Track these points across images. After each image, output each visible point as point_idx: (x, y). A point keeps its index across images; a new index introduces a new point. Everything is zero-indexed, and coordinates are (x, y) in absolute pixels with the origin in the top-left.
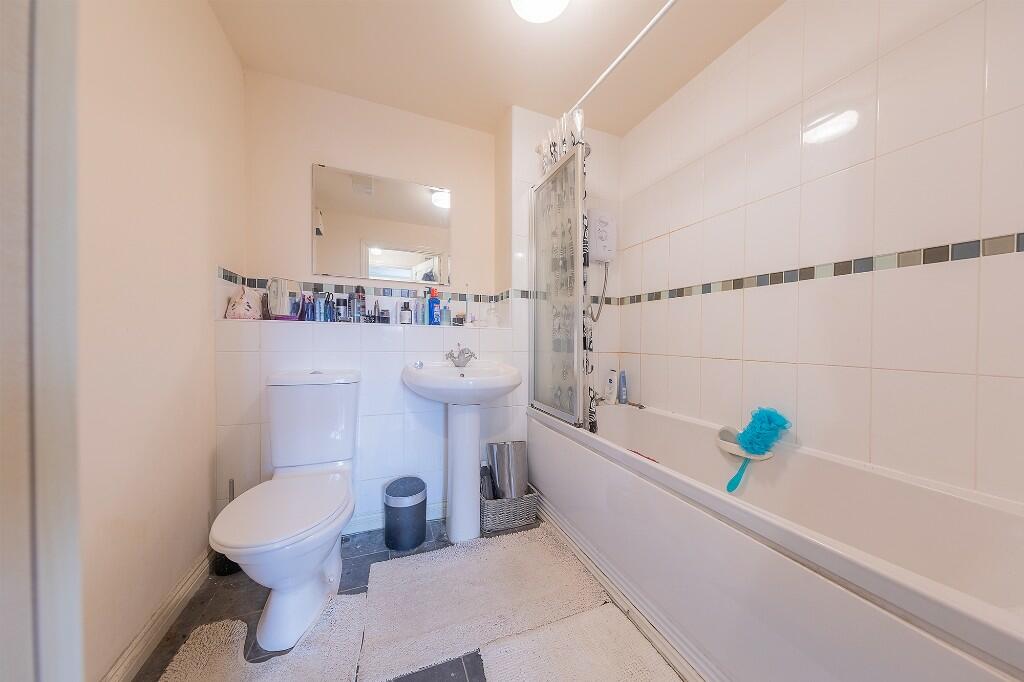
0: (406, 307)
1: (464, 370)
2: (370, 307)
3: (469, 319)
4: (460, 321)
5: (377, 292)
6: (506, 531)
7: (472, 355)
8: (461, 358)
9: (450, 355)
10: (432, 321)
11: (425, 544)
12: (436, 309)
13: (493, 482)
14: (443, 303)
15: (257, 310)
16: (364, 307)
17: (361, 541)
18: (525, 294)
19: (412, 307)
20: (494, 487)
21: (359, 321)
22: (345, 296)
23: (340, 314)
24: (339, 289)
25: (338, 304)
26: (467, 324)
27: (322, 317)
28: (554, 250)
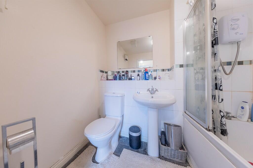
0: (138, 75)
1: (153, 95)
2: (129, 76)
3: (158, 78)
4: (155, 78)
5: (132, 71)
6: (170, 161)
7: (157, 90)
8: (152, 91)
9: (148, 90)
10: (146, 79)
11: (140, 150)
12: (146, 75)
13: (165, 138)
14: (150, 73)
15: (106, 78)
16: (128, 76)
17: (124, 140)
18: (181, 66)
19: (140, 75)
20: (166, 140)
21: (126, 80)
22: (124, 74)
23: (123, 78)
24: (123, 72)
25: (122, 76)
26: (157, 79)
27: (118, 79)
28: (195, 43)
